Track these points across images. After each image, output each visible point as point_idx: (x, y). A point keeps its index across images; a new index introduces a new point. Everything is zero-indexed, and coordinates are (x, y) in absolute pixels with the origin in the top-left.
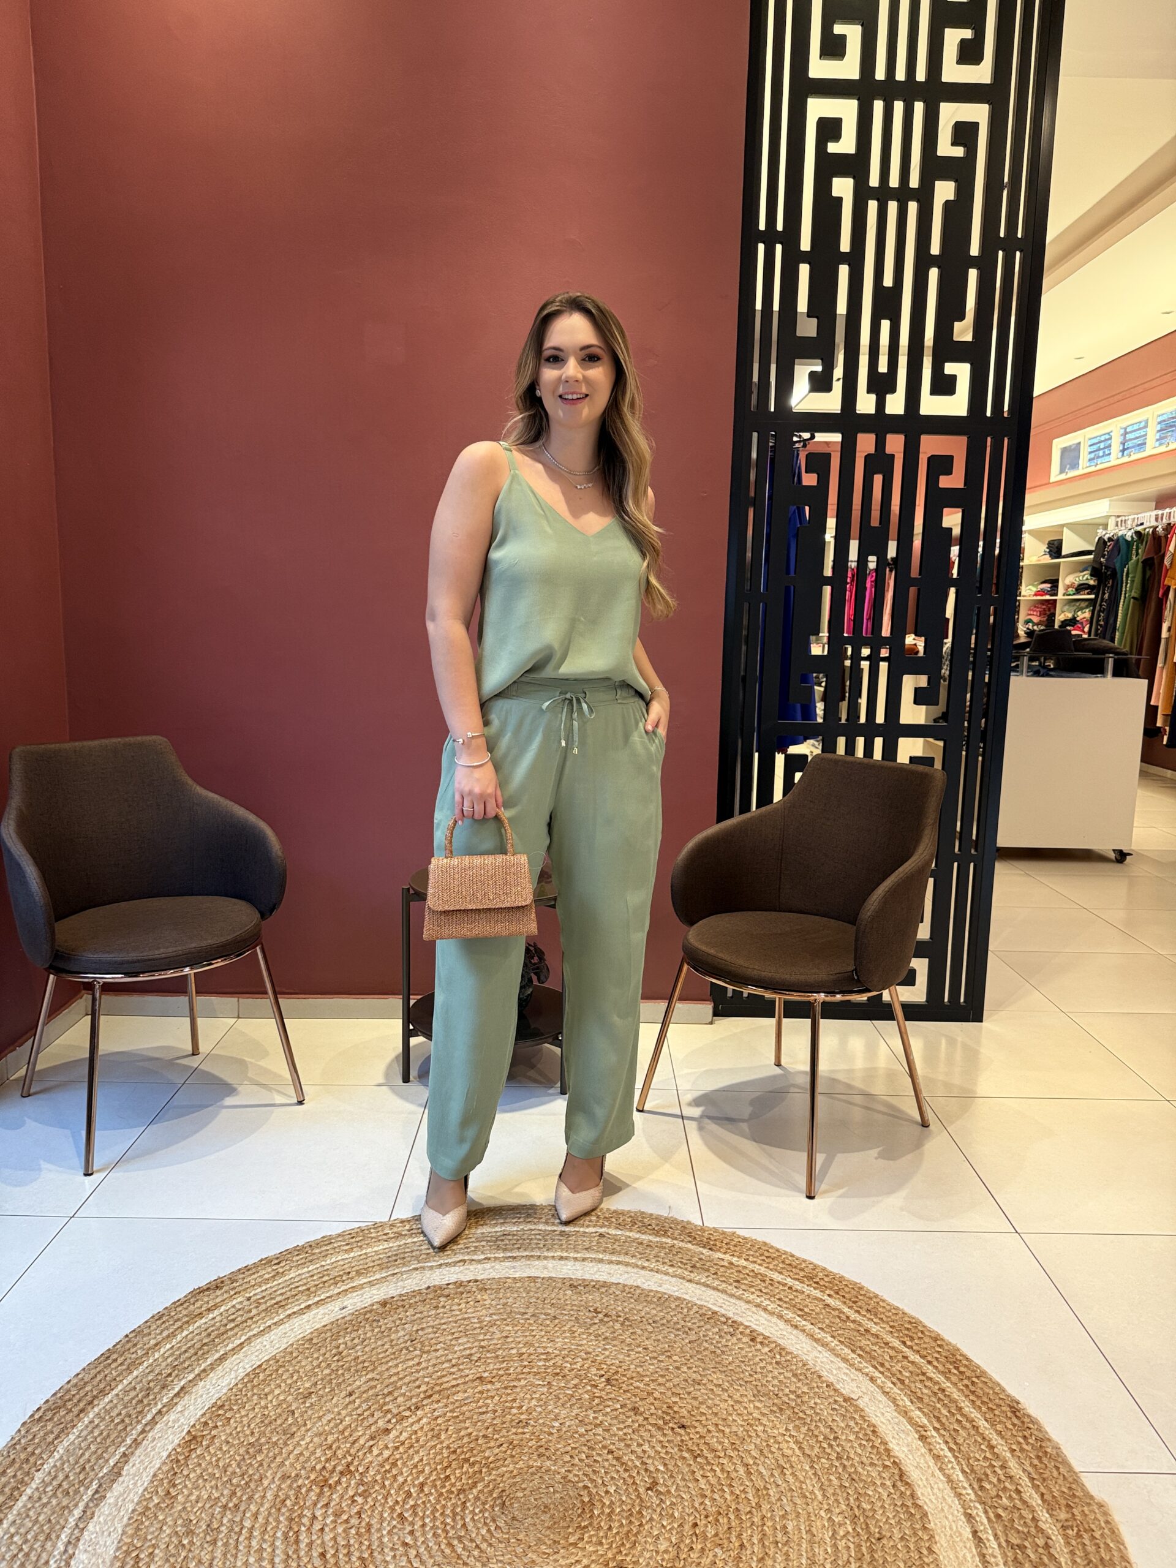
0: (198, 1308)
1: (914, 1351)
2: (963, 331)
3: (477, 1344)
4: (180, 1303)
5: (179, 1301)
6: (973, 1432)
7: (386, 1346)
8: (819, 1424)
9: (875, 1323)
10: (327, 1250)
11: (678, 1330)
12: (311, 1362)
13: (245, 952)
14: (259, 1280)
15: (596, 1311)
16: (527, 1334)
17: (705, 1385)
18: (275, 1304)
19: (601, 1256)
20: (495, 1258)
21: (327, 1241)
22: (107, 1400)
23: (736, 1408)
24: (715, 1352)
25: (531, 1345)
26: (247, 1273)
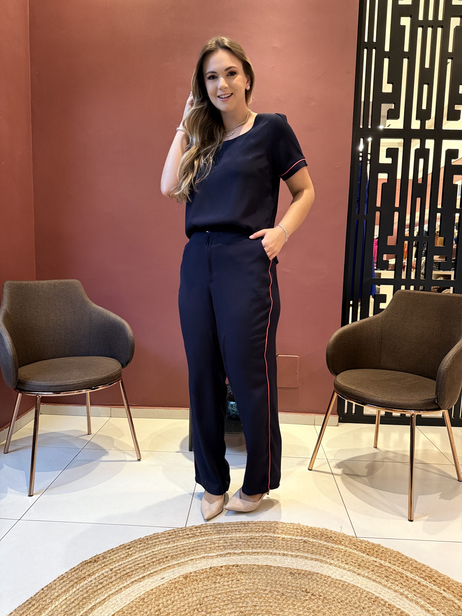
0: (84, 574)
3: (238, 609)
4: (74, 570)
5: (74, 568)
7: (186, 607)
10: (156, 542)
14: (118, 558)
16: (267, 605)
18: (126, 574)
20: (247, 552)
21: (156, 536)
26: (112, 553)
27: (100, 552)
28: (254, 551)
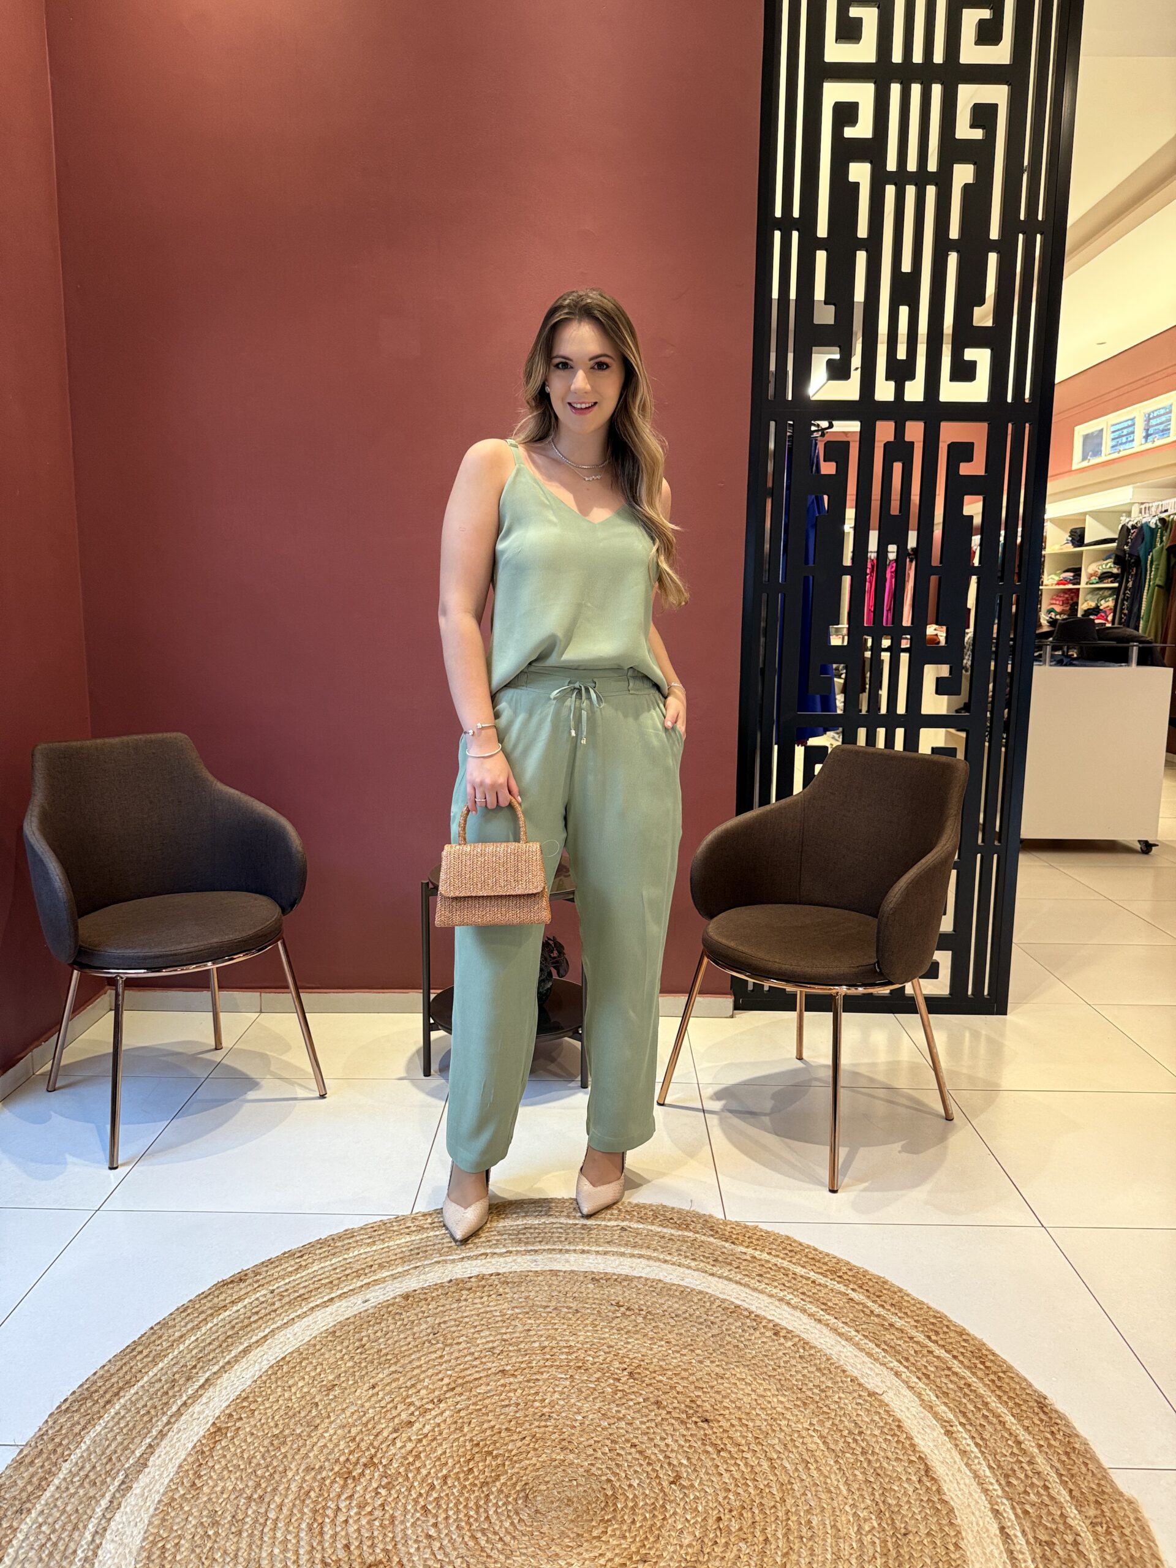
0: (222, 1300)
1: (939, 1345)
2: (983, 316)
3: (499, 1337)
4: (204, 1296)
5: (203, 1293)
6: (999, 1427)
7: (409, 1339)
8: (843, 1419)
9: (900, 1318)
10: (350, 1243)
11: (701, 1323)
12: (335, 1354)
13: (266, 947)
14: (282, 1273)
15: (618, 1305)
16: (550, 1327)
17: (728, 1379)
18: (298, 1297)
19: (623, 1250)
20: (517, 1251)
21: (350, 1234)
22: (133, 1391)
23: (759, 1402)
24: (737, 1346)
25: (554, 1338)
26: (270, 1266)
27: (248, 1264)
28: (530, 1248)
